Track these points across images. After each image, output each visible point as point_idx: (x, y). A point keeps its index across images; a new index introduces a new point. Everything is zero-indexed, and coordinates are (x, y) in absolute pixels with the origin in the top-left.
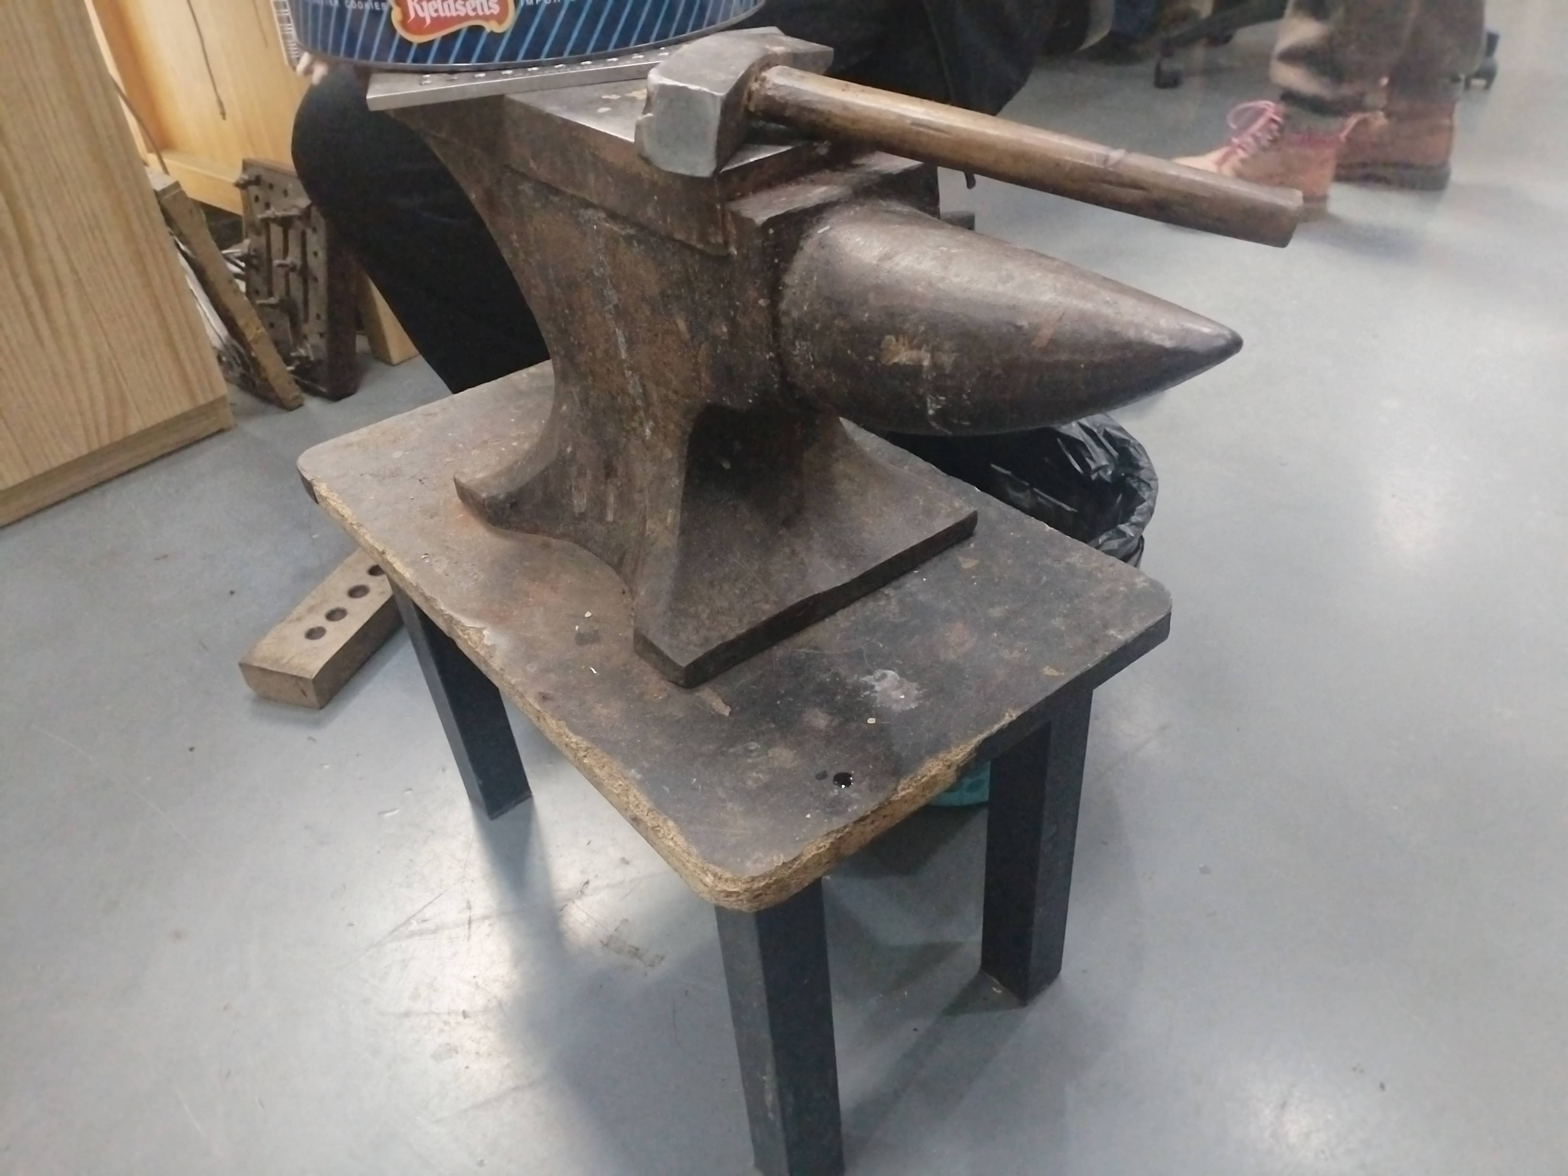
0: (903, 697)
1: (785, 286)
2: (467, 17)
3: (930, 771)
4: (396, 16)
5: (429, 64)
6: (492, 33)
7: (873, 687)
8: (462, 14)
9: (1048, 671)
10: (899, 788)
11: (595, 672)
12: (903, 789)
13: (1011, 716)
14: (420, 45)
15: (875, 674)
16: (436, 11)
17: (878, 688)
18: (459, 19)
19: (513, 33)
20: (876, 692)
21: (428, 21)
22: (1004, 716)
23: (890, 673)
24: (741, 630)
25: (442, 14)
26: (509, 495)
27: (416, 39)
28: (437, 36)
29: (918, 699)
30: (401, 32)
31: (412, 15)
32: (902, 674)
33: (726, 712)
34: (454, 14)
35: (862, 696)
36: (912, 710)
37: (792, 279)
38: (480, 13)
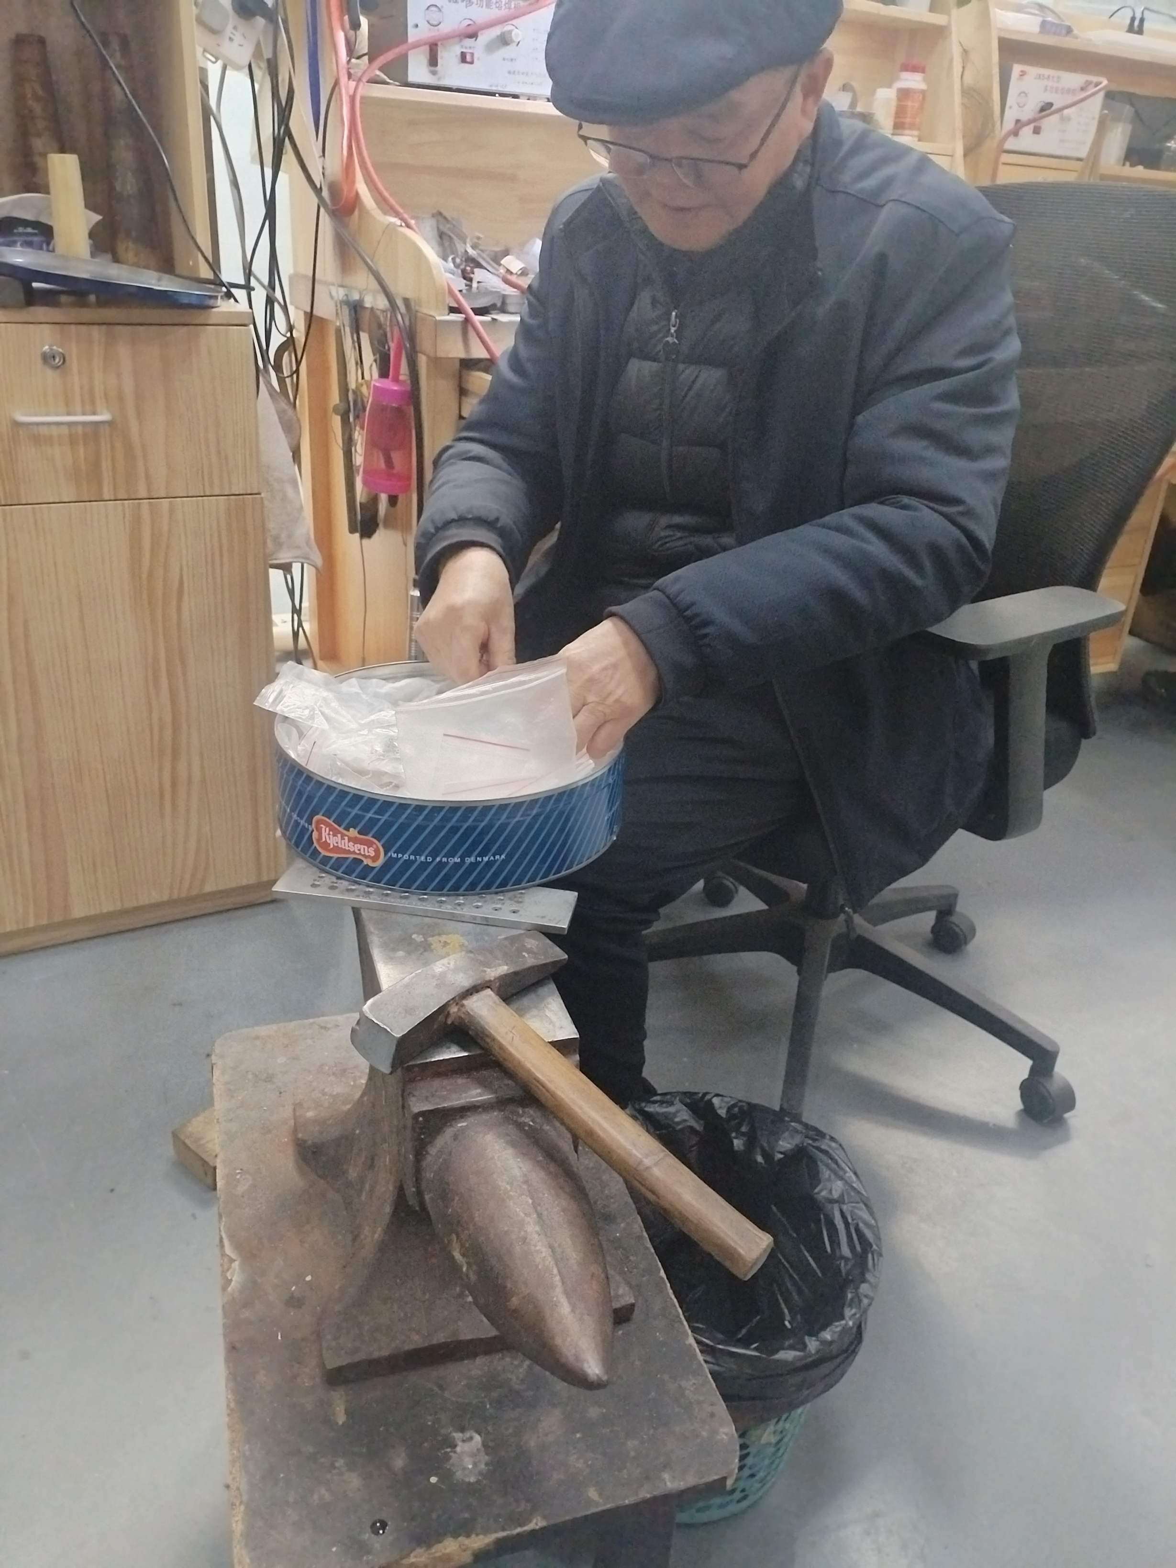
0: (470, 1467)
1: (427, 1153)
2: (354, 852)
3: (445, 1549)
4: (315, 835)
5: (327, 868)
6: (367, 865)
7: (455, 1446)
8: (352, 850)
9: (593, 1493)
10: (412, 1555)
11: (279, 1338)
12: (415, 1557)
13: (536, 1524)
14: (324, 856)
15: (465, 1434)
16: (337, 843)
17: (458, 1449)
18: (349, 852)
19: (380, 869)
20: (455, 1452)
21: (332, 846)
22: (530, 1522)
23: (478, 1438)
24: (385, 1353)
25: (340, 846)
26: (315, 1145)
27: (324, 853)
28: (336, 856)
29: (481, 1473)
30: (315, 844)
31: (324, 840)
32: (485, 1445)
33: (341, 1419)
34: (347, 848)
35: (443, 1452)
36: (469, 1483)
37: (433, 1150)
38: (363, 853)
